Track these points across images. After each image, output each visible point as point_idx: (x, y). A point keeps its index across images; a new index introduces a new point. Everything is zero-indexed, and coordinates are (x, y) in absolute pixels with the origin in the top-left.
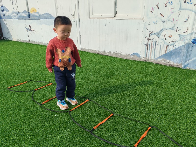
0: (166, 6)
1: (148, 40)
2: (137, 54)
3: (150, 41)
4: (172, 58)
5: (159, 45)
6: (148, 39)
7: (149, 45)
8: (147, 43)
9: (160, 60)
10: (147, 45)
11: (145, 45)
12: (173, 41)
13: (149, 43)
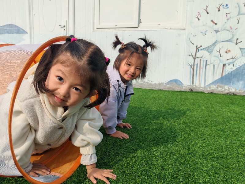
0: (219, 11)
1: (195, 59)
2: (176, 81)
3: (197, 61)
4: (232, 83)
5: (212, 65)
6: (194, 57)
7: (195, 66)
8: (192, 64)
9: (214, 86)
10: (193, 67)
11: (190, 66)
12: (233, 58)
13: (196, 63)
